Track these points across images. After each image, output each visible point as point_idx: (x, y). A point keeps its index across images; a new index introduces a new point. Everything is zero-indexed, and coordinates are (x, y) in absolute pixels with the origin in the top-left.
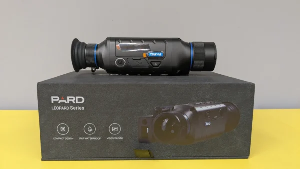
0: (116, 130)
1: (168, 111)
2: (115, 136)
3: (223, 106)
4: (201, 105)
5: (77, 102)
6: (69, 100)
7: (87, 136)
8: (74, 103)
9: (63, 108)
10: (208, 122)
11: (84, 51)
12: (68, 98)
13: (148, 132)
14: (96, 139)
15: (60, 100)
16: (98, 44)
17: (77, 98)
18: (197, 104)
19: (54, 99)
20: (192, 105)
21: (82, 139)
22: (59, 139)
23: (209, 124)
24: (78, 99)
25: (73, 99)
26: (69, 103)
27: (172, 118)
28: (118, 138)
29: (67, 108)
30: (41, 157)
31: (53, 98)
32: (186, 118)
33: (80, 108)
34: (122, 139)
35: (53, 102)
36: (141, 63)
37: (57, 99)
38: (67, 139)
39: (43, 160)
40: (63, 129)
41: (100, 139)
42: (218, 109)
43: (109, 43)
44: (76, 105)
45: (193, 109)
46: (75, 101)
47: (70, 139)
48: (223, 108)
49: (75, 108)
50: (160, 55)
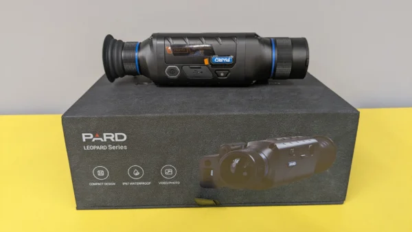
0: (170, 173)
1: (239, 149)
2: (169, 180)
3: (313, 141)
4: (283, 141)
5: (117, 140)
6: (105, 138)
7: (133, 181)
8: (113, 140)
9: (98, 147)
10: (292, 161)
11: (120, 53)
12: (105, 134)
13: (212, 175)
14: (143, 183)
15: (94, 137)
16: (139, 42)
17: (116, 134)
18: (278, 139)
19: (86, 136)
20: (272, 141)
21: (126, 184)
22: (96, 184)
23: (294, 164)
24: (118, 136)
25: (111, 136)
26: (105, 140)
27: (244, 157)
28: (173, 183)
29: (103, 148)
30: (75, 206)
31: (83, 135)
32: (263, 156)
33: (122, 148)
34: (179, 183)
35: (84, 140)
36: (202, 72)
37: (89, 136)
38: (106, 184)
39: (78, 208)
40: (101, 173)
41: (149, 183)
42: (307, 145)
43: (155, 42)
44: (115, 144)
45: (272, 146)
46: (114, 138)
47: (110, 184)
48: (313, 144)
49: (114, 148)
50: (228, 60)
